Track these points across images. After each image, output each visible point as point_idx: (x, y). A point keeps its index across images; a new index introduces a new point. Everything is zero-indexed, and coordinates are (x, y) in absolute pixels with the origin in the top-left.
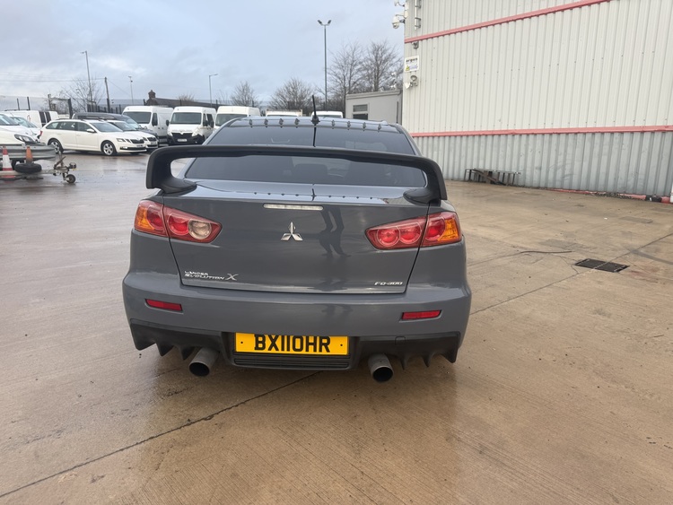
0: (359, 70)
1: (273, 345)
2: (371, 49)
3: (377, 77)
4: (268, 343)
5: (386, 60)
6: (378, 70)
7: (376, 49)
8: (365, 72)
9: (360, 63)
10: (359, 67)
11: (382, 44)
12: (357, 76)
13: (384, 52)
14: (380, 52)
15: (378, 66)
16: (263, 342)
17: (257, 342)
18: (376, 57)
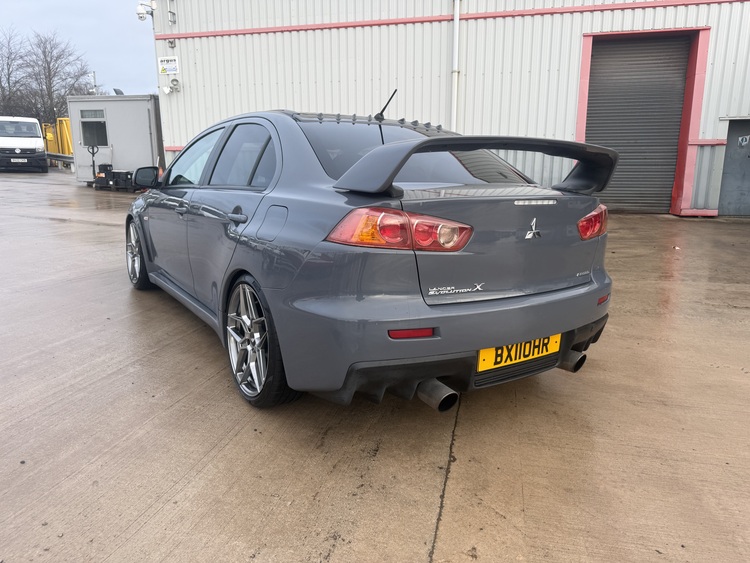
0: (20, 67)
1: (509, 356)
2: (35, 40)
3: (49, 77)
4: (505, 354)
5: (58, 57)
6: (49, 67)
7: (43, 43)
8: (30, 70)
9: (21, 57)
10: (20, 62)
11: (50, 35)
12: (18, 75)
13: (54, 47)
14: (48, 47)
15: (49, 64)
16: (501, 355)
17: (497, 356)
18: (44, 52)
